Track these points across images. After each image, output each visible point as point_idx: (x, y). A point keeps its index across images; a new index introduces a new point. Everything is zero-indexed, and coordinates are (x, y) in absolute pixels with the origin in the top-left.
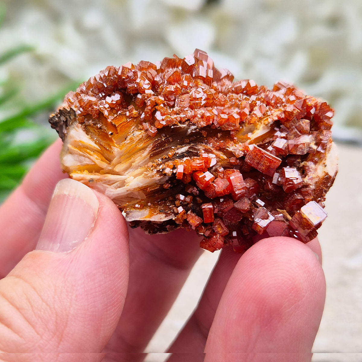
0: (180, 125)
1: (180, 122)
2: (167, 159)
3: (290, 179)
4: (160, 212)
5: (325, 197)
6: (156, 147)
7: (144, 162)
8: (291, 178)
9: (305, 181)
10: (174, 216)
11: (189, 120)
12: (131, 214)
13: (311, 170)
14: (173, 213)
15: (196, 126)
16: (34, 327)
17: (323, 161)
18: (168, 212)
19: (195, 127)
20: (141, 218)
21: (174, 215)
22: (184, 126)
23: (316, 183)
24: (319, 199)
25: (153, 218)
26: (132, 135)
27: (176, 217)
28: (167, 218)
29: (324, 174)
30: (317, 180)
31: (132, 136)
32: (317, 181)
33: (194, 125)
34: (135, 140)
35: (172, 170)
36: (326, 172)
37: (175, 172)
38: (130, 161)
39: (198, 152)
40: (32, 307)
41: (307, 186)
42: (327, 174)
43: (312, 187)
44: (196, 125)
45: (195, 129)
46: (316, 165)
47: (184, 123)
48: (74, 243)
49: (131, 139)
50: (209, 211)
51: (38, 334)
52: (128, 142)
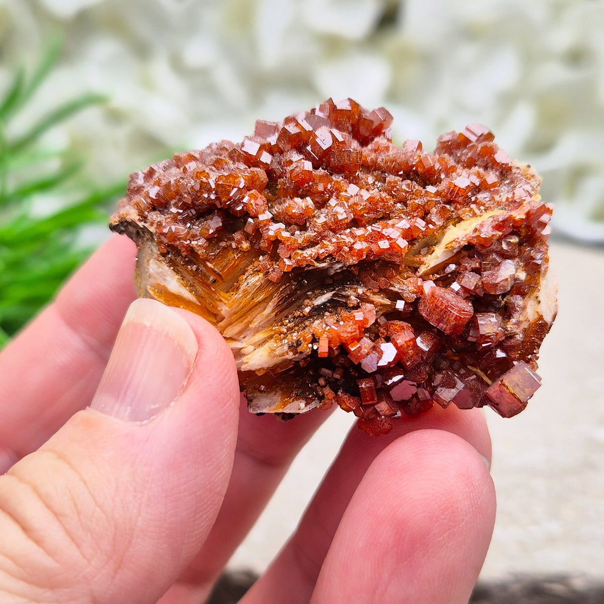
0: (317, 265)
1: (318, 259)
2: (302, 317)
3: (487, 335)
4: (298, 397)
5: (537, 355)
6: (283, 300)
7: (267, 321)
8: (488, 333)
9: (509, 329)
10: (318, 402)
11: (330, 255)
12: (255, 401)
13: (518, 309)
14: (316, 396)
15: (343, 264)
16: (78, 546)
17: (536, 294)
18: (310, 396)
19: (340, 265)
20: (270, 410)
21: (318, 399)
22: (324, 265)
23: (525, 330)
24: (529, 356)
25: (287, 409)
26: (245, 284)
27: (320, 402)
28: (308, 407)
29: (536, 316)
30: (525, 325)
31: (246, 286)
32: (526, 327)
33: (338, 262)
34: (251, 291)
35: (310, 345)
36: (540, 314)
37: (315, 347)
38: (246, 321)
39: (348, 302)
40: (79, 513)
41: (511, 336)
42: (541, 317)
43: (520, 337)
44: (342, 262)
45: (341, 268)
46: (524, 298)
47: (323, 261)
48: (154, 409)
49: (244, 291)
50: (369, 392)
51: (84, 557)
52: (240, 295)
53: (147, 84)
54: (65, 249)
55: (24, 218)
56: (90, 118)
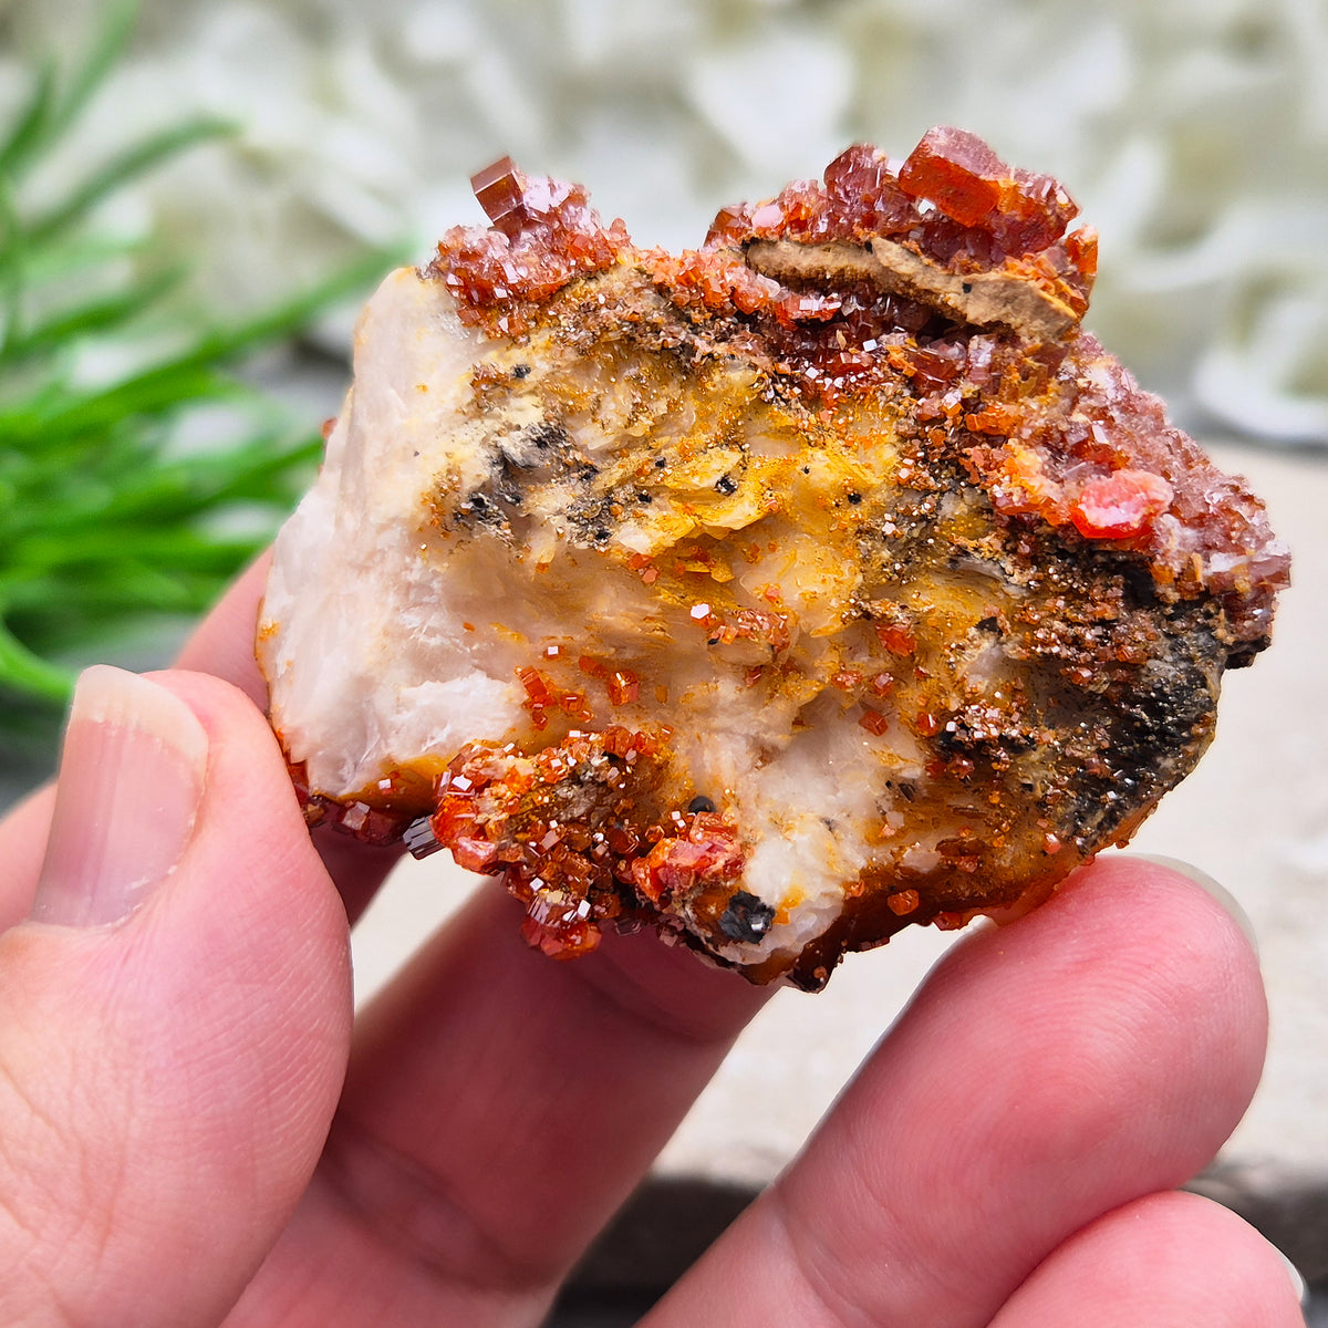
48: (137, 889)
51: (23, 1224)
53: (330, 100)
54: (144, 458)
55: (57, 390)
56: (202, 168)
